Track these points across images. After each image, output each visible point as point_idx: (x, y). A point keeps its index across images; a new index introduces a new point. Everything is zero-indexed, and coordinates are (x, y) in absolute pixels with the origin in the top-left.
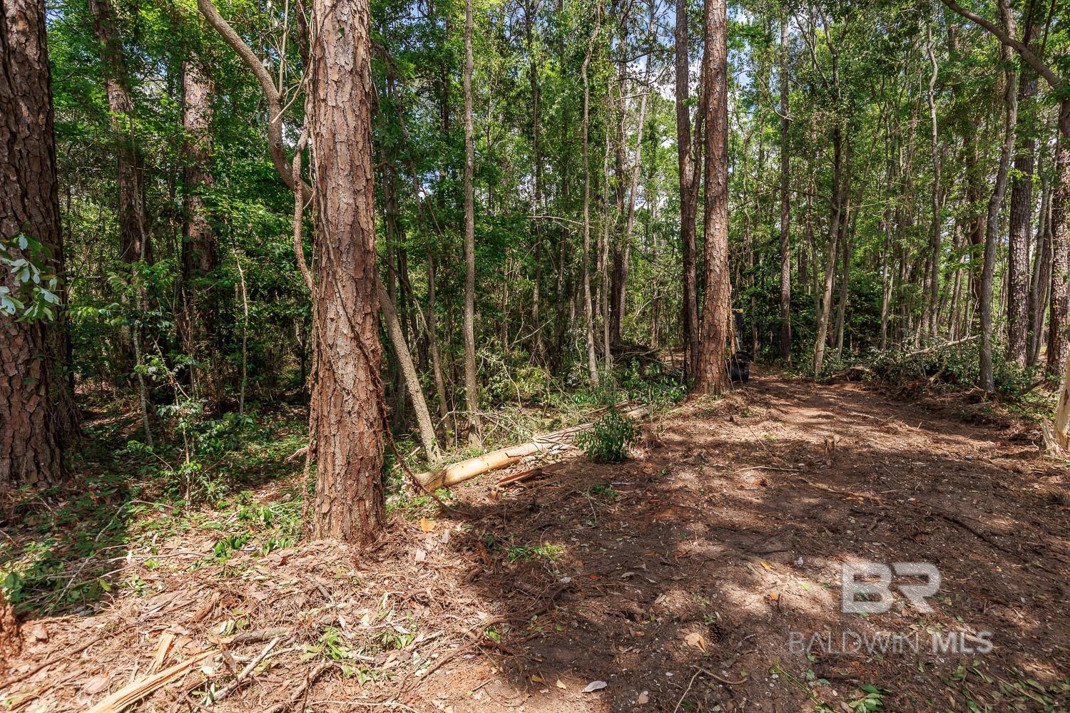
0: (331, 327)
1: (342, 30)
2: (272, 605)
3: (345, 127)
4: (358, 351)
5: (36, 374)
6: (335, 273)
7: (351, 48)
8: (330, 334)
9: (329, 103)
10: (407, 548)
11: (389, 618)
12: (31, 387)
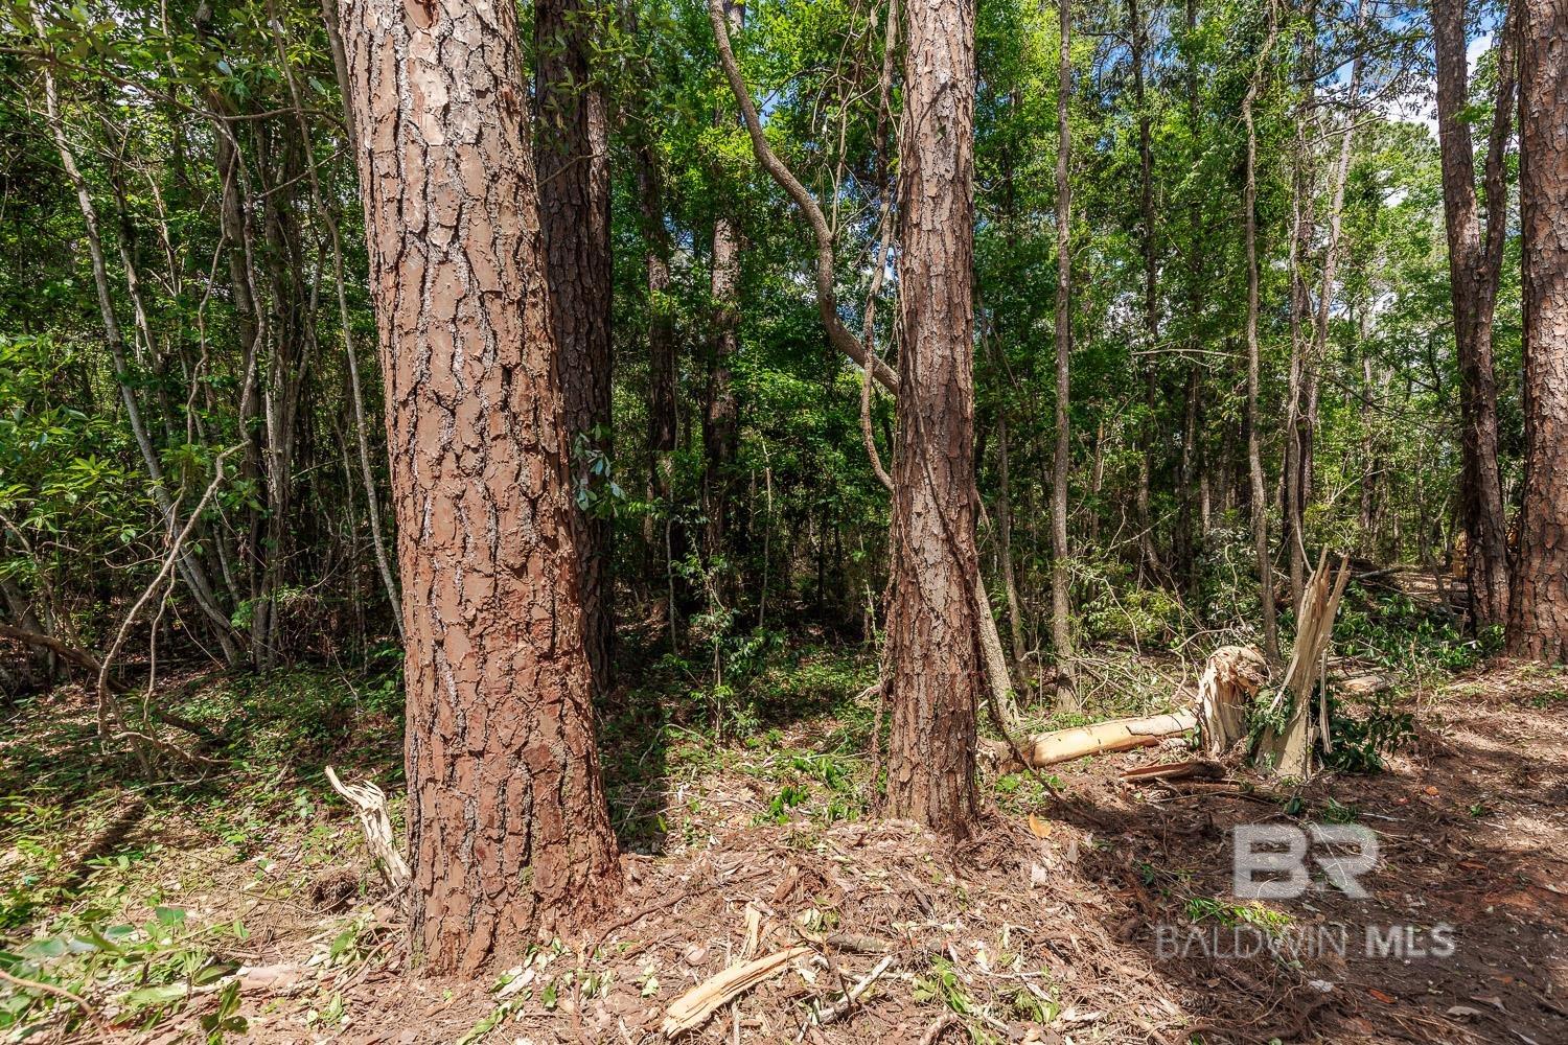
0: (918, 524)
1: (943, 129)
2: (861, 902)
3: (943, 255)
4: (951, 559)
5: (594, 573)
6: (924, 452)
7: (953, 149)
8: (916, 533)
9: (924, 228)
10: (1017, 857)
11: (1017, 966)
12: (590, 587)
